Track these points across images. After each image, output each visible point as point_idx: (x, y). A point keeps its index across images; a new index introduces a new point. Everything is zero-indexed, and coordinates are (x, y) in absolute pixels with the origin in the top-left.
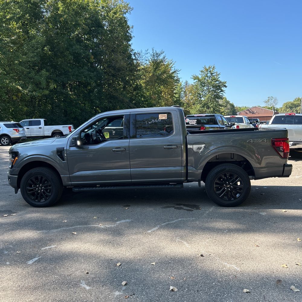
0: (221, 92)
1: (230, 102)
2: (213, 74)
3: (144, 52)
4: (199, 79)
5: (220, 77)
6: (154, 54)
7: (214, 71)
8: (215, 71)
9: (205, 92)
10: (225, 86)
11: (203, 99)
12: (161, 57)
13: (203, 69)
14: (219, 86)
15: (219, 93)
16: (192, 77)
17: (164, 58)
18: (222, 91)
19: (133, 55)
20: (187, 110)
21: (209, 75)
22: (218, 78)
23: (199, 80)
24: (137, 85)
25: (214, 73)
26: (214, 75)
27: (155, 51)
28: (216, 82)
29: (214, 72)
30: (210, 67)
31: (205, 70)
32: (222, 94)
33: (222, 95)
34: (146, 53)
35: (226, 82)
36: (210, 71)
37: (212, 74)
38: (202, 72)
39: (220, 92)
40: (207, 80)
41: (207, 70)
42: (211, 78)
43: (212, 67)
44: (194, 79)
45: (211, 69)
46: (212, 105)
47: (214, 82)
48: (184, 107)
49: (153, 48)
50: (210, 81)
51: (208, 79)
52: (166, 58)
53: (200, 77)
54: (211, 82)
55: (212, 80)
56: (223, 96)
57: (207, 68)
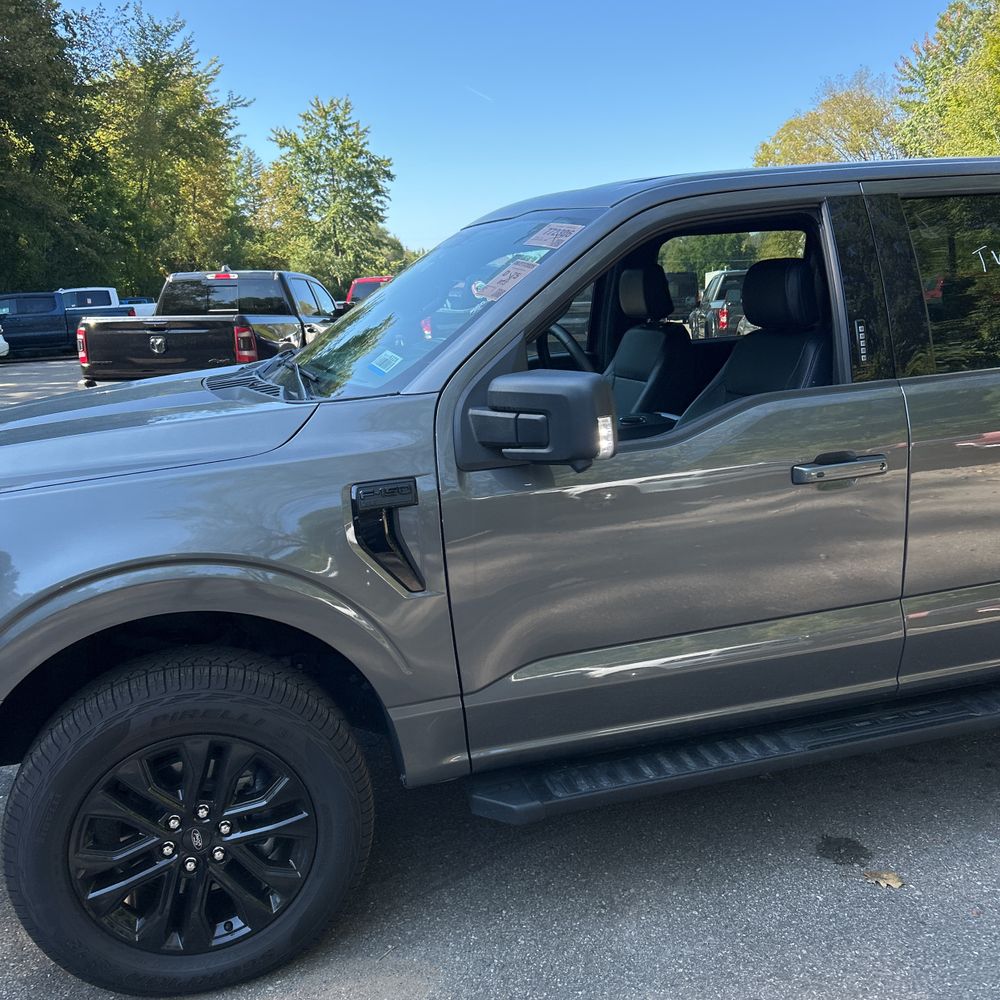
0: (377, 197)
1: (388, 233)
2: (346, 127)
3: (110, 12)
4: (298, 146)
5: (368, 143)
6: (142, 28)
7: (347, 117)
8: (354, 116)
9: (322, 194)
10: (389, 175)
11: (315, 218)
12: (175, 44)
13: (312, 111)
14: (369, 174)
15: (369, 197)
16: (273, 137)
17: (186, 46)
18: (378, 192)
19: (61, 25)
20: (276, 255)
21: (333, 131)
22: (363, 146)
23: (300, 150)
24: (88, 150)
25: (350, 126)
26: (348, 131)
27: (146, 19)
28: (357, 157)
29: (351, 122)
30: (335, 102)
31: (315, 113)
32: (381, 202)
33: (380, 206)
34: (123, 19)
35: (389, 161)
36: (336, 119)
37: (342, 128)
38: (305, 118)
39: (374, 194)
40: (328, 150)
41: (326, 113)
42: (340, 144)
43: (342, 104)
44: (283, 145)
45: (339, 112)
46: (349, 242)
47: (353, 157)
48: (266, 243)
49: (138, 5)
50: (336, 153)
51: (329, 147)
52: (193, 48)
53: (301, 137)
54: (343, 157)
55: (343, 149)
56: (382, 210)
57: (326, 105)
